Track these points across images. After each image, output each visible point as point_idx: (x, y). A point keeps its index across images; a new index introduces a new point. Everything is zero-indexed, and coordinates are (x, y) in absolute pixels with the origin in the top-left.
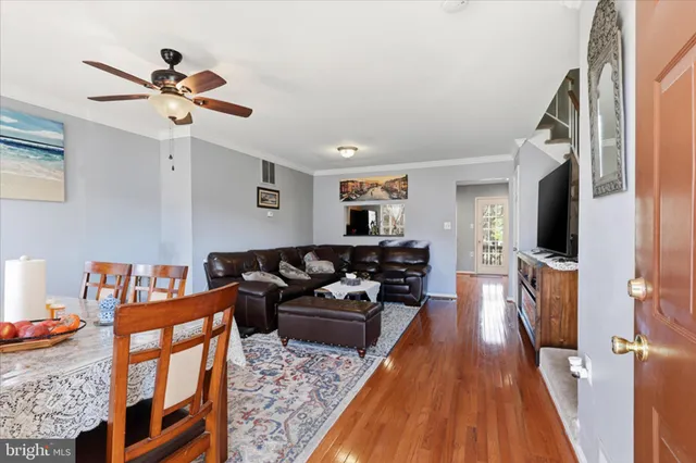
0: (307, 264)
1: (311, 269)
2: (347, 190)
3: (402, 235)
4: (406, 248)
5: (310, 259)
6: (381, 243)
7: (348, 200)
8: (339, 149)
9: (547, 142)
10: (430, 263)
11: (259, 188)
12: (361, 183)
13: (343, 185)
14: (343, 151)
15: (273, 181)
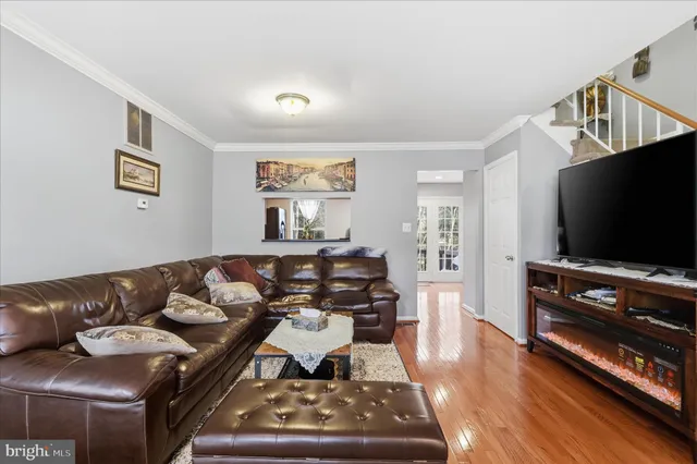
0: (212, 287)
1: (221, 299)
2: (265, 175)
3: (347, 239)
4: (357, 257)
5: (214, 279)
6: (323, 251)
7: (269, 189)
8: (279, 98)
9: (553, 123)
10: (389, 278)
11: (119, 153)
12: (289, 166)
13: (261, 167)
14: (286, 102)
15: (147, 145)
